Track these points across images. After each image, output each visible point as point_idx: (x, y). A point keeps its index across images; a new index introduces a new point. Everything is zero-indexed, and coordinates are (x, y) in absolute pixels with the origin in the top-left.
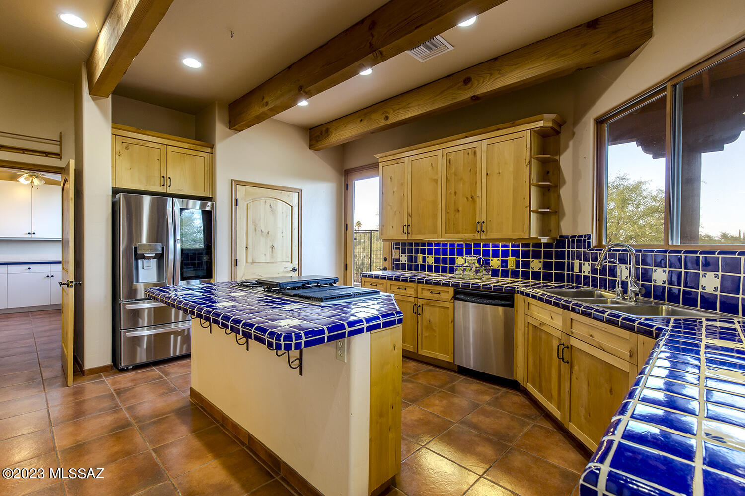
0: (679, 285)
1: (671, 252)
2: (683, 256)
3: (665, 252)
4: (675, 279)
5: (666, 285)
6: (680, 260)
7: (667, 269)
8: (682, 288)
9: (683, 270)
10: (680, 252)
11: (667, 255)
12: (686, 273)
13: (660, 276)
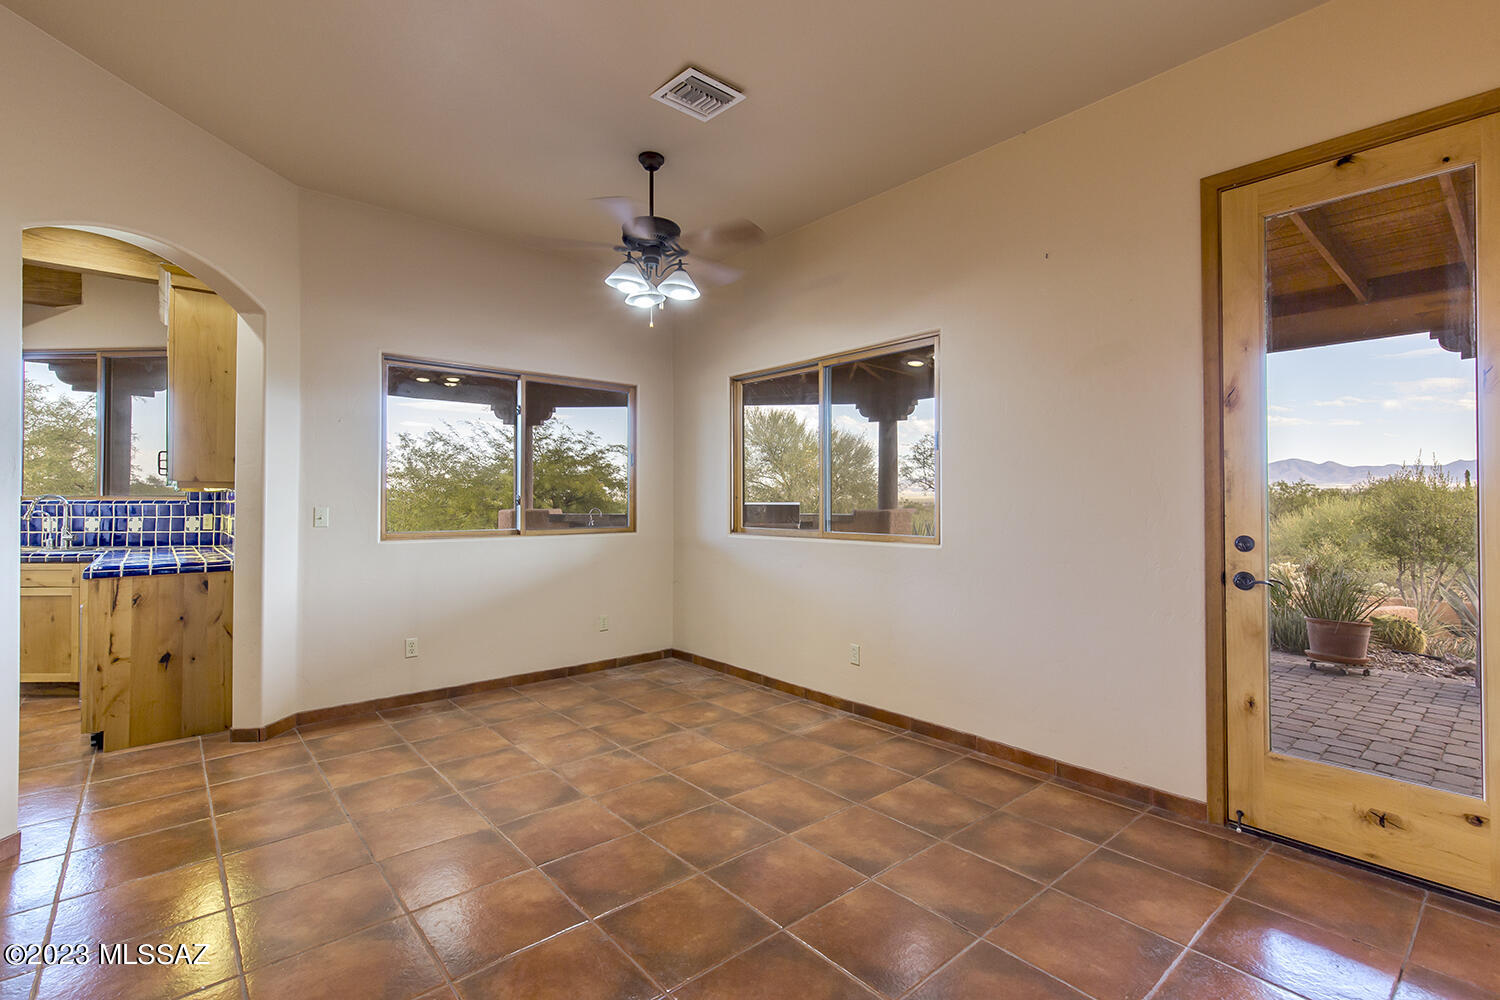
0: (110, 529)
1: (103, 502)
2: (114, 505)
3: (97, 502)
4: (106, 526)
5: (98, 531)
6: (111, 509)
7: (99, 518)
8: (113, 532)
9: (114, 517)
10: (111, 502)
11: (99, 505)
12: (117, 520)
13: (92, 525)
